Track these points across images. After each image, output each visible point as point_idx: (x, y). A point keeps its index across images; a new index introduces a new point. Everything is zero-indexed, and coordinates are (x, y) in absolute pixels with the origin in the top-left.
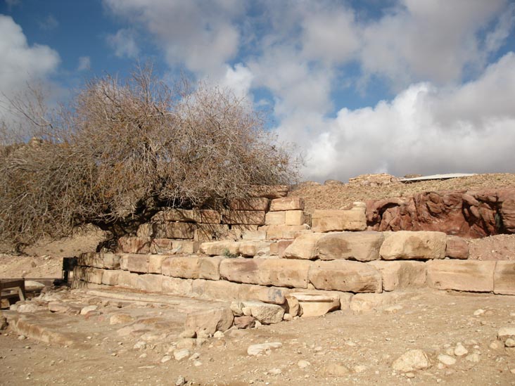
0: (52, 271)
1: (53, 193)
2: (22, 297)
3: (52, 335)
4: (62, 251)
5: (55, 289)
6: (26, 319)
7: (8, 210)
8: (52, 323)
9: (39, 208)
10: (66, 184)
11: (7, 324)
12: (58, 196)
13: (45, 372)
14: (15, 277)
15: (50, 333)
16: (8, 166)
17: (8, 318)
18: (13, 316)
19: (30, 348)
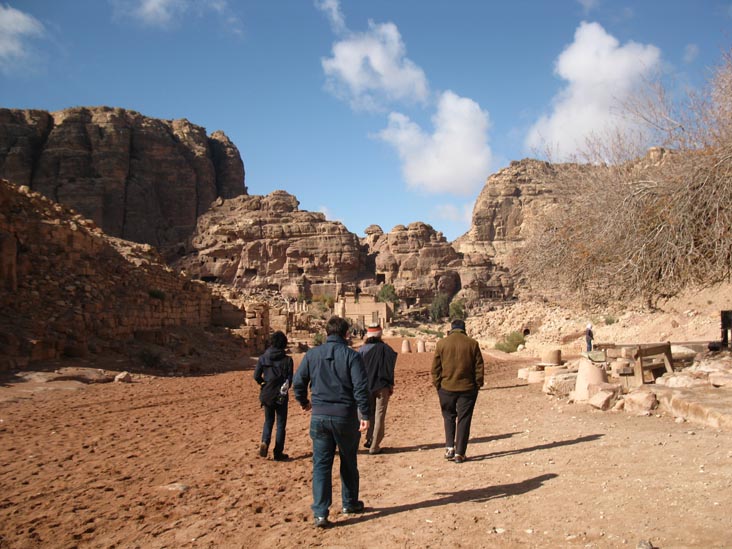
0: (701, 331)
1: (698, 222)
2: (668, 367)
3: (723, 418)
4: (710, 303)
5: (713, 355)
6: (682, 396)
7: (641, 250)
8: (719, 402)
9: (682, 245)
10: (716, 206)
11: (658, 402)
12: (707, 224)
13: (724, 464)
14: (652, 342)
15: (719, 415)
16: (633, 193)
17: (658, 394)
18: (664, 392)
19: (693, 434)
